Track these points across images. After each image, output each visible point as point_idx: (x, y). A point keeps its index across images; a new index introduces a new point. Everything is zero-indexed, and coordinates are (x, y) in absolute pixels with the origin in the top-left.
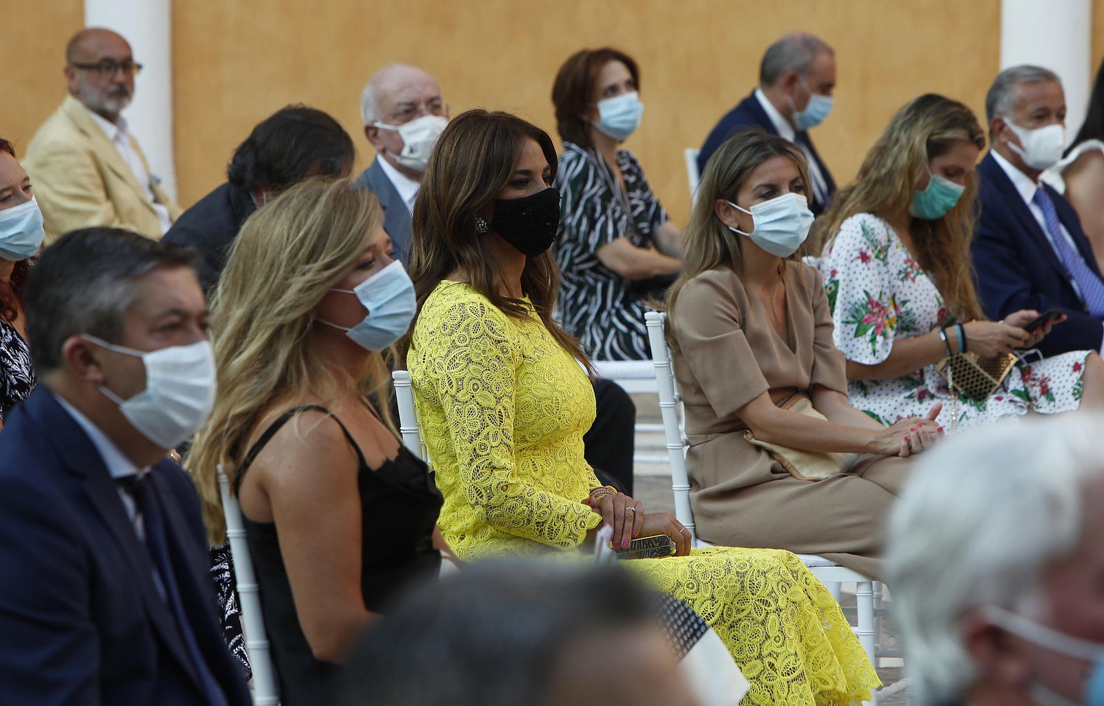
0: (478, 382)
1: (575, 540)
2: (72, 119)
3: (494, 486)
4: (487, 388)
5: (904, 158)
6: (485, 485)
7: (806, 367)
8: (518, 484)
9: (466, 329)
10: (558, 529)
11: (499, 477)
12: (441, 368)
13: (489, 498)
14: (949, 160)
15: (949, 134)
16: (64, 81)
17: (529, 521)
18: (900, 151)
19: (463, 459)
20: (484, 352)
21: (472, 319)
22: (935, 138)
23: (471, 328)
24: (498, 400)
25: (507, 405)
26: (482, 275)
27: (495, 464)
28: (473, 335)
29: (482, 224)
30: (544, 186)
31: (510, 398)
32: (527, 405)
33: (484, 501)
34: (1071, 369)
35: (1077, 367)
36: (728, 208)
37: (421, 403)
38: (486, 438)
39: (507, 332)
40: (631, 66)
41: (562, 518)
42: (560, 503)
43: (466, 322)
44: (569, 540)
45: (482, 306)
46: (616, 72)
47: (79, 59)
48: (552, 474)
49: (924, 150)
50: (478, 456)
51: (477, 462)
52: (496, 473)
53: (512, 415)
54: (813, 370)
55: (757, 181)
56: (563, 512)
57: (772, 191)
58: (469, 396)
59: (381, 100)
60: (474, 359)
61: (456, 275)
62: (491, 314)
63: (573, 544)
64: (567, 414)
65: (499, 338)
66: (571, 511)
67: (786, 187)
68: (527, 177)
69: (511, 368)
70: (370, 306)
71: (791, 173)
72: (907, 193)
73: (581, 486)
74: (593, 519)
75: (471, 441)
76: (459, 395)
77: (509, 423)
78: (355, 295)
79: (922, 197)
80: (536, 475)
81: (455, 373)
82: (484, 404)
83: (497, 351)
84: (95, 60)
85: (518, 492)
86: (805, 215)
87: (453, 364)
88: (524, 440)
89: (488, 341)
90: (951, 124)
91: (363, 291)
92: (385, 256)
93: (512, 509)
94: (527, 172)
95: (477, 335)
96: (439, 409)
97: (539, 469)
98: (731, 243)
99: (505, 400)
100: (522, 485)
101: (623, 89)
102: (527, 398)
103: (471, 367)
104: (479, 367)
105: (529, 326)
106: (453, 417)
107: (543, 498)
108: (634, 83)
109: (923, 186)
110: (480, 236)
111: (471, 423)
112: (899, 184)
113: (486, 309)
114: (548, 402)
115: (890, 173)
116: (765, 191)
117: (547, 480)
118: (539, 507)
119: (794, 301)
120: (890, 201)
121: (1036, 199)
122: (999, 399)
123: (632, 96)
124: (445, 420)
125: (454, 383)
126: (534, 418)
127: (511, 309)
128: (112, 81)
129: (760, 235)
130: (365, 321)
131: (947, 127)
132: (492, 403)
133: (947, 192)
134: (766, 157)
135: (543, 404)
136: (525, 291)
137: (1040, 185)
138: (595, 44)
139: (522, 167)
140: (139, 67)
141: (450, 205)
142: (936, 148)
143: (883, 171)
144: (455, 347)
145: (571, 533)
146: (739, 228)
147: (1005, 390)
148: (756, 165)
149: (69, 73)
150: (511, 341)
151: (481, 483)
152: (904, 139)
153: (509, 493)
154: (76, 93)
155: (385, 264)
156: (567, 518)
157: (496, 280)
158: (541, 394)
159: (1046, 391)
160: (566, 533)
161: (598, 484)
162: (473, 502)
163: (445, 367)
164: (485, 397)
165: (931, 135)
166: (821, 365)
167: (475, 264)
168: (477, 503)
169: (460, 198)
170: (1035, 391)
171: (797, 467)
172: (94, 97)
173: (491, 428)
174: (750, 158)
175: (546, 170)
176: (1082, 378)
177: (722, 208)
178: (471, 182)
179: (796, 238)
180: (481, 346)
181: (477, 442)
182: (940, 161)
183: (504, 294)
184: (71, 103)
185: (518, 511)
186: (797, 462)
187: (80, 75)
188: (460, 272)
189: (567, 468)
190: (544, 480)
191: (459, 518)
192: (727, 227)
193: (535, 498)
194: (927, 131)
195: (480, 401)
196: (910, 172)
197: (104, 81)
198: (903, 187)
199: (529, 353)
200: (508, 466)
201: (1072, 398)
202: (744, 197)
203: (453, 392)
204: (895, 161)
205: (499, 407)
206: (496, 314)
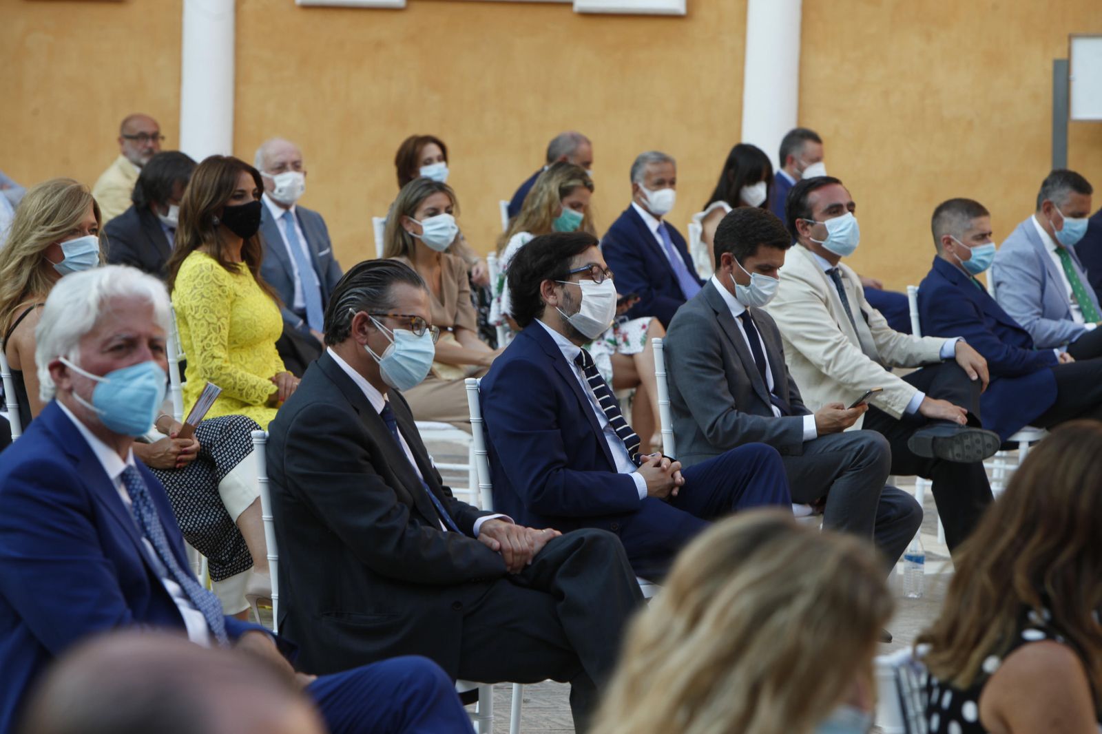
0: (208, 309)
1: (262, 400)
2: (122, 169)
3: (214, 368)
4: (212, 312)
5: (546, 199)
6: (210, 366)
7: (452, 315)
8: (228, 367)
9: (202, 278)
10: (251, 394)
11: (217, 362)
12: (187, 299)
13: (211, 374)
14: (573, 198)
15: (572, 183)
16: (117, 146)
17: (234, 388)
18: (544, 193)
19: (198, 352)
20: (211, 292)
21: (206, 273)
22: (563, 186)
23: (205, 277)
24: (219, 319)
25: (224, 322)
26: (215, 249)
27: (215, 355)
28: (206, 282)
29: (216, 220)
30: (251, 199)
31: (226, 318)
32: (237, 323)
33: (208, 376)
34: (640, 328)
35: (644, 327)
36: (409, 222)
37: (178, 320)
38: (211, 340)
39: (227, 281)
40: (442, 147)
41: (254, 387)
42: (253, 379)
43: (201, 275)
44: (257, 400)
45: (212, 266)
46: (432, 150)
47: (127, 133)
48: (252, 362)
49: (557, 194)
50: (205, 350)
51: (205, 354)
52: (215, 360)
53: (227, 328)
54: (456, 317)
55: (426, 206)
56: (254, 383)
57: (435, 212)
58: (201, 316)
59: (266, 159)
60: (205, 295)
61: (201, 248)
62: (217, 270)
63: (260, 402)
64: (261, 329)
65: (221, 284)
66: (259, 383)
67: (443, 211)
68: (243, 194)
69: (228, 301)
70: (66, 255)
71: (446, 202)
72: (548, 219)
73: (270, 370)
74: (273, 389)
75: (202, 341)
76: (197, 316)
77: (225, 333)
78: (60, 247)
79: (559, 221)
80: (242, 363)
81: (194, 303)
82: (210, 321)
83: (219, 291)
84: (135, 134)
85: (228, 371)
86: (453, 228)
87: (193, 298)
88: (235, 342)
89: (214, 285)
90: (573, 176)
91: (66, 246)
92: (87, 231)
93: (224, 381)
94: (243, 191)
95: (208, 282)
96: (186, 324)
97: (244, 359)
98: (409, 242)
99: (223, 320)
100: (231, 368)
101: (435, 160)
102: (237, 319)
103: (204, 300)
104: (207, 300)
105: (241, 278)
106: (192, 328)
107: (243, 376)
108: (444, 157)
109: (558, 214)
110: (215, 227)
111: (203, 331)
112: (544, 213)
113: (214, 267)
114: (249, 322)
115: (538, 208)
116: (431, 212)
117: (248, 366)
118: (240, 380)
119: (446, 277)
120: (539, 224)
121: (659, 231)
122: (599, 344)
123: (442, 165)
124: (189, 331)
125: (194, 309)
126: (240, 330)
127: (231, 268)
128: (145, 147)
129: (428, 237)
130: (62, 262)
131: (570, 179)
132: (215, 320)
133: (574, 218)
134: (433, 192)
135: (247, 322)
136: (243, 259)
137: (662, 222)
138: (422, 132)
139: (239, 188)
140: (163, 138)
141: (199, 207)
142: (565, 192)
143: (535, 206)
144: (195, 288)
145: (259, 396)
146: (415, 233)
147: (603, 339)
148: (426, 197)
149: (121, 141)
150: (228, 286)
151: (207, 366)
152: (545, 187)
153: (223, 372)
154: (125, 154)
155: (84, 235)
156: (257, 387)
157: (223, 251)
158: (245, 316)
159: (626, 340)
160: (257, 395)
161: (283, 369)
162: (202, 376)
163: (189, 299)
164: (211, 317)
165: (561, 184)
166: (461, 314)
167: (210, 242)
168: (204, 377)
169: (204, 203)
170: (620, 340)
171: (439, 372)
172: (135, 156)
173: (214, 335)
174: (422, 193)
175: (254, 190)
176: (646, 333)
177: (405, 221)
178: (210, 196)
179: (447, 241)
180: (210, 288)
181: (205, 342)
182: (568, 200)
183: (228, 259)
184: (122, 160)
185: (228, 382)
186: (440, 369)
187: (127, 142)
188: (204, 247)
189: (261, 360)
190: (246, 366)
191: (197, 386)
192: (407, 232)
193: (238, 375)
194: (559, 181)
195: (208, 319)
196: (550, 207)
197: (140, 147)
198: (546, 216)
199: (239, 293)
200: (223, 356)
201: (639, 344)
202: (418, 215)
203: (193, 313)
204: (541, 200)
205: (219, 323)
206: (221, 271)
